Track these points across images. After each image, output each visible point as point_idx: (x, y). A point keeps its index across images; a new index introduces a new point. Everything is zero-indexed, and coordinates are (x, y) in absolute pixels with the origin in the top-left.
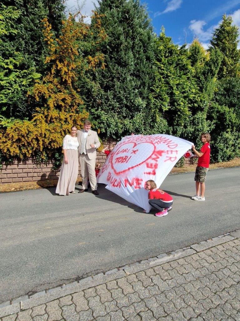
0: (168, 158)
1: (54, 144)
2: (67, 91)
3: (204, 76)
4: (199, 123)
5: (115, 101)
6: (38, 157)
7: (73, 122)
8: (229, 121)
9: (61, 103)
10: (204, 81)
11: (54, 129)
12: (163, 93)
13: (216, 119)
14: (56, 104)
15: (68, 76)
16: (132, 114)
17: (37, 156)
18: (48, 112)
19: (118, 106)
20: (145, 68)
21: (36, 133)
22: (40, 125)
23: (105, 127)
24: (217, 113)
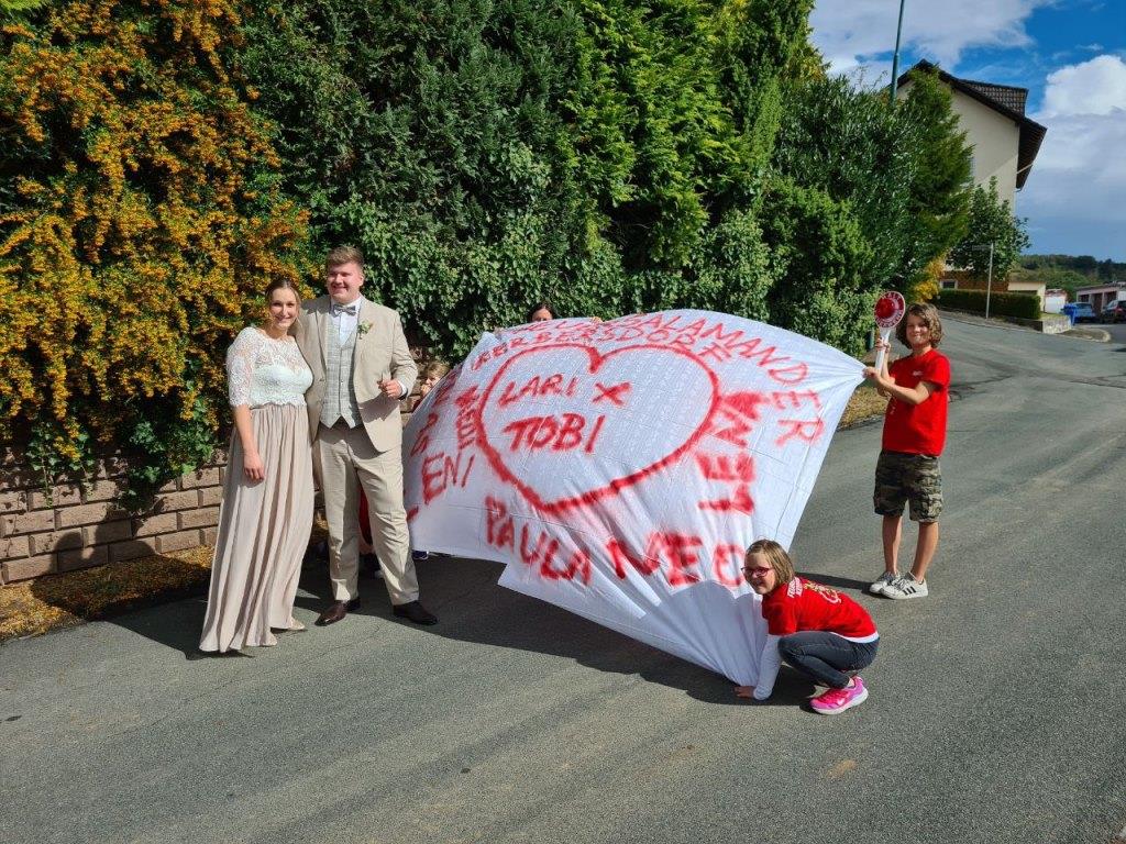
0: (788, 428)
1: (137, 375)
2: (197, 95)
3: (748, 63)
4: (739, 259)
5: (422, 154)
6: (35, 450)
7: (231, 259)
8: (837, 250)
9: (163, 156)
10: (747, 85)
11: (131, 297)
12: (611, 131)
13: (789, 241)
14: (138, 160)
15: (198, 14)
16: (495, 220)
17: (32, 445)
18: (90, 204)
19: (435, 180)
20: (534, 9)
21: (31, 319)
22: (51, 274)
23: (383, 281)
24: (791, 218)
